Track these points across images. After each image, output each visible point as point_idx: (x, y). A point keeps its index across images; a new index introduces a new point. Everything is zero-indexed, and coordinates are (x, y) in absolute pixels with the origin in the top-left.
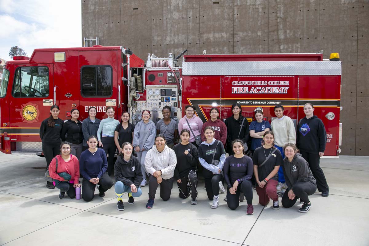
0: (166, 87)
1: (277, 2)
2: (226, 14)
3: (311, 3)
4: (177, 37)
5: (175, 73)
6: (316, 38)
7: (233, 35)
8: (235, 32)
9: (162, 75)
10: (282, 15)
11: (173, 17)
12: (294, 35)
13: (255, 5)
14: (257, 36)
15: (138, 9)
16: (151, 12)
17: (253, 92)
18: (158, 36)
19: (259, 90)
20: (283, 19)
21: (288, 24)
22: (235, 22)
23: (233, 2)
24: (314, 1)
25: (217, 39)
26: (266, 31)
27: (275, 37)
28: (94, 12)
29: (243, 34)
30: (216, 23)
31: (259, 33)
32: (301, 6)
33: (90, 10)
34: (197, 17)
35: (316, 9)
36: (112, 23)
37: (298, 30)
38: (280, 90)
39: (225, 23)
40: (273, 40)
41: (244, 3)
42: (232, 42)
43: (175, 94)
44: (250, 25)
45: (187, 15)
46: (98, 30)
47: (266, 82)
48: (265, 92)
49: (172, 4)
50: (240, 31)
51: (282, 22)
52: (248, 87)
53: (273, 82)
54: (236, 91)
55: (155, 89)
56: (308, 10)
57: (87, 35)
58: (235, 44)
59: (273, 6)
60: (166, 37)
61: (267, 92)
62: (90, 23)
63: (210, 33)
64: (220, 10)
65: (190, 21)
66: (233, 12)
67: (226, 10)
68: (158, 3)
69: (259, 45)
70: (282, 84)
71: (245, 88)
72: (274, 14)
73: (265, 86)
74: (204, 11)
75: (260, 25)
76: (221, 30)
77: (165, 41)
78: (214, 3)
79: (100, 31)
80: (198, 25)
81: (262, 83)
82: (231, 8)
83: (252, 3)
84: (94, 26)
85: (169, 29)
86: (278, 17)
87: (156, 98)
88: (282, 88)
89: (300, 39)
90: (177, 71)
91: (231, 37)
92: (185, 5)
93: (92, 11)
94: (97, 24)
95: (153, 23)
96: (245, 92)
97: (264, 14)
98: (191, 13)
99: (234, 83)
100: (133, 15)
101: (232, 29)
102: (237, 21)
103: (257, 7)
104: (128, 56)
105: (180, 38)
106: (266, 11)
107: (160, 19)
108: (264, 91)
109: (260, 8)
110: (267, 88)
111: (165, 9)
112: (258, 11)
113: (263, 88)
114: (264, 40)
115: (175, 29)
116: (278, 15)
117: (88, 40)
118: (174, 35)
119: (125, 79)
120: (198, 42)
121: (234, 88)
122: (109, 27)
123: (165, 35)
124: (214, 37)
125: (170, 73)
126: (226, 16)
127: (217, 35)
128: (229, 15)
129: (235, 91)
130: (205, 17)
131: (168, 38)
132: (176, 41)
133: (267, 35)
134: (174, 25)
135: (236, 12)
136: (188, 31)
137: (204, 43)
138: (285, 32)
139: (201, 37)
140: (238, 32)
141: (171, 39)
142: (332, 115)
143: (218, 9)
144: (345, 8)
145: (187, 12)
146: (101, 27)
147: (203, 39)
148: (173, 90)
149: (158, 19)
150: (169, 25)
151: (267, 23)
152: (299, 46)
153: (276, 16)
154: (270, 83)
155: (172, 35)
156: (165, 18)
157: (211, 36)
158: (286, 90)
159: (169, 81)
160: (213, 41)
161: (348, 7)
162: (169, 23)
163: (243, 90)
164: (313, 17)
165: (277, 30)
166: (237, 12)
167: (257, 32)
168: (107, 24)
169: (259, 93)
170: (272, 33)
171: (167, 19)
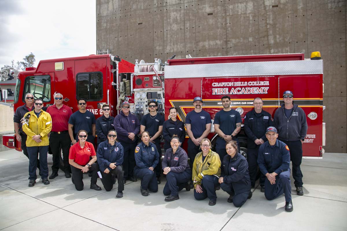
0: (152, 90)
1: (266, 11)
2: (219, 24)
3: (298, 9)
4: (176, 46)
5: (160, 77)
6: (305, 42)
7: (226, 42)
8: (228, 39)
9: (148, 79)
10: (271, 22)
11: (172, 29)
12: (284, 39)
13: (245, 14)
14: (249, 41)
15: (142, 23)
16: (153, 25)
17: (233, 93)
18: (160, 46)
19: (239, 91)
20: (272, 25)
21: (277, 29)
22: (228, 30)
23: (225, 13)
24: (301, 8)
25: (212, 46)
26: (257, 37)
27: (265, 42)
28: (106, 28)
29: (235, 41)
30: (210, 32)
31: (251, 39)
32: (289, 12)
33: (103, 27)
34: (193, 28)
35: (304, 14)
36: (121, 37)
37: (287, 35)
38: (260, 90)
39: (218, 31)
40: (264, 45)
41: (235, 13)
42: (226, 48)
43: (160, 96)
44: (242, 33)
45: (184, 26)
46: (110, 43)
47: (246, 82)
48: (245, 93)
49: (171, 18)
50: (233, 38)
51: (271, 29)
52: (228, 88)
53: (253, 82)
54: (217, 92)
55: (142, 92)
56: (296, 16)
57: (101, 48)
58: (228, 50)
59: (262, 14)
60: (166, 47)
61: (247, 93)
62: (103, 38)
63: (205, 41)
64: (213, 20)
65: (187, 31)
66: (226, 21)
67: (220, 20)
68: (159, 17)
69: (250, 50)
70: (262, 84)
71: (225, 89)
72: (264, 21)
73: (245, 87)
74: (200, 21)
75: (250, 31)
76: (215, 39)
77: (165, 50)
78: (209, 14)
79: (111, 44)
80: (194, 35)
81: (241, 84)
82: (224, 18)
83: (243, 13)
84: (106, 40)
85: (169, 39)
86: (267, 24)
87: (143, 101)
88: (262, 88)
89: (290, 43)
90: (162, 75)
91: (225, 44)
92: (183, 17)
93: (104, 28)
94: (108, 39)
95: (155, 35)
96: (225, 93)
97: (254, 21)
98: (188, 24)
99: (214, 85)
100: (138, 29)
101: (225, 36)
102: (229, 29)
103: (248, 15)
104: (117, 62)
105: (178, 46)
106: (256, 19)
107: (161, 31)
108: (244, 91)
109: (250, 16)
110: (247, 89)
111: (165, 22)
112: (249, 19)
113: (243, 89)
114: (255, 46)
115: (174, 39)
116: (268, 22)
117: (101, 52)
118: (174, 44)
119: (115, 84)
120: (195, 50)
121: (214, 90)
122: (118, 40)
123: (165, 45)
124: (209, 45)
125: (156, 77)
126: (219, 26)
127: (212, 43)
128: (222, 24)
129: (215, 93)
130: (200, 27)
131: (168, 48)
132: (175, 50)
133: (258, 41)
134: (173, 36)
135: (228, 21)
136: (186, 41)
137: (200, 50)
138: (275, 37)
139: (197, 45)
140: (231, 39)
141: (170, 48)
142: (315, 115)
143: (212, 19)
144: (332, 13)
145: (184, 24)
146: (111, 41)
147: (199, 47)
148: (159, 92)
149: (159, 32)
150: (169, 36)
151: (257, 30)
152: (289, 50)
153: (266, 23)
154: (250, 84)
155: (172, 44)
156: (165, 30)
157: (206, 44)
158: (266, 90)
159: (154, 85)
160: (208, 48)
161: (336, 11)
162: (169, 34)
163: (223, 91)
164: (301, 22)
165: (268, 36)
166: (230, 21)
167: (248, 39)
168: (116, 38)
169: (238, 93)
170: (263, 39)
171: (167, 31)
